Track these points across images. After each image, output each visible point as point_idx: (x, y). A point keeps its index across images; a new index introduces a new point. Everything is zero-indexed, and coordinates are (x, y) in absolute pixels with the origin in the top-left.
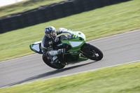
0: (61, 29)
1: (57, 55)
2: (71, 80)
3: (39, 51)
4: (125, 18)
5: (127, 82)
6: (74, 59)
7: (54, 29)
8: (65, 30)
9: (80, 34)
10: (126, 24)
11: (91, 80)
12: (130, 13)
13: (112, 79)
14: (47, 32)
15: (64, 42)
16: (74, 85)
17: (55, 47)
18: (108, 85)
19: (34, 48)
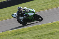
0: (25, 8)
1: (23, 19)
2: (22, 31)
3: (15, 17)
4: (44, 5)
5: (45, 31)
6: (31, 21)
7: (21, 8)
8: (27, 8)
9: (33, 10)
10: (44, 7)
11: (30, 31)
12: (46, 2)
13: (39, 30)
14: (18, 9)
15: (26, 13)
16: (23, 33)
17: (22, 15)
18: (37, 33)
19: (13, 16)
